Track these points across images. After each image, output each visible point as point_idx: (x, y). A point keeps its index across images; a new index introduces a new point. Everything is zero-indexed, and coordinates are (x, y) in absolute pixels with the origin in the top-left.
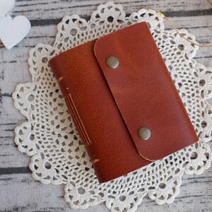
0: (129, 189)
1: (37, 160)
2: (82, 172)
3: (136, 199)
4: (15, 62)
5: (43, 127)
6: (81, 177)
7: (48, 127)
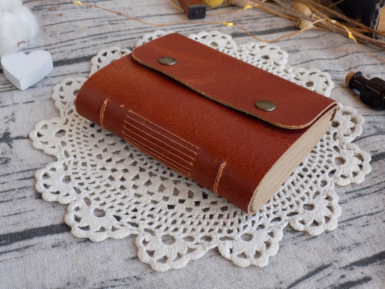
0: (253, 222)
1: (77, 209)
2: (163, 212)
3: (271, 234)
4: (33, 102)
5: (84, 164)
6: (163, 219)
7: (93, 163)
